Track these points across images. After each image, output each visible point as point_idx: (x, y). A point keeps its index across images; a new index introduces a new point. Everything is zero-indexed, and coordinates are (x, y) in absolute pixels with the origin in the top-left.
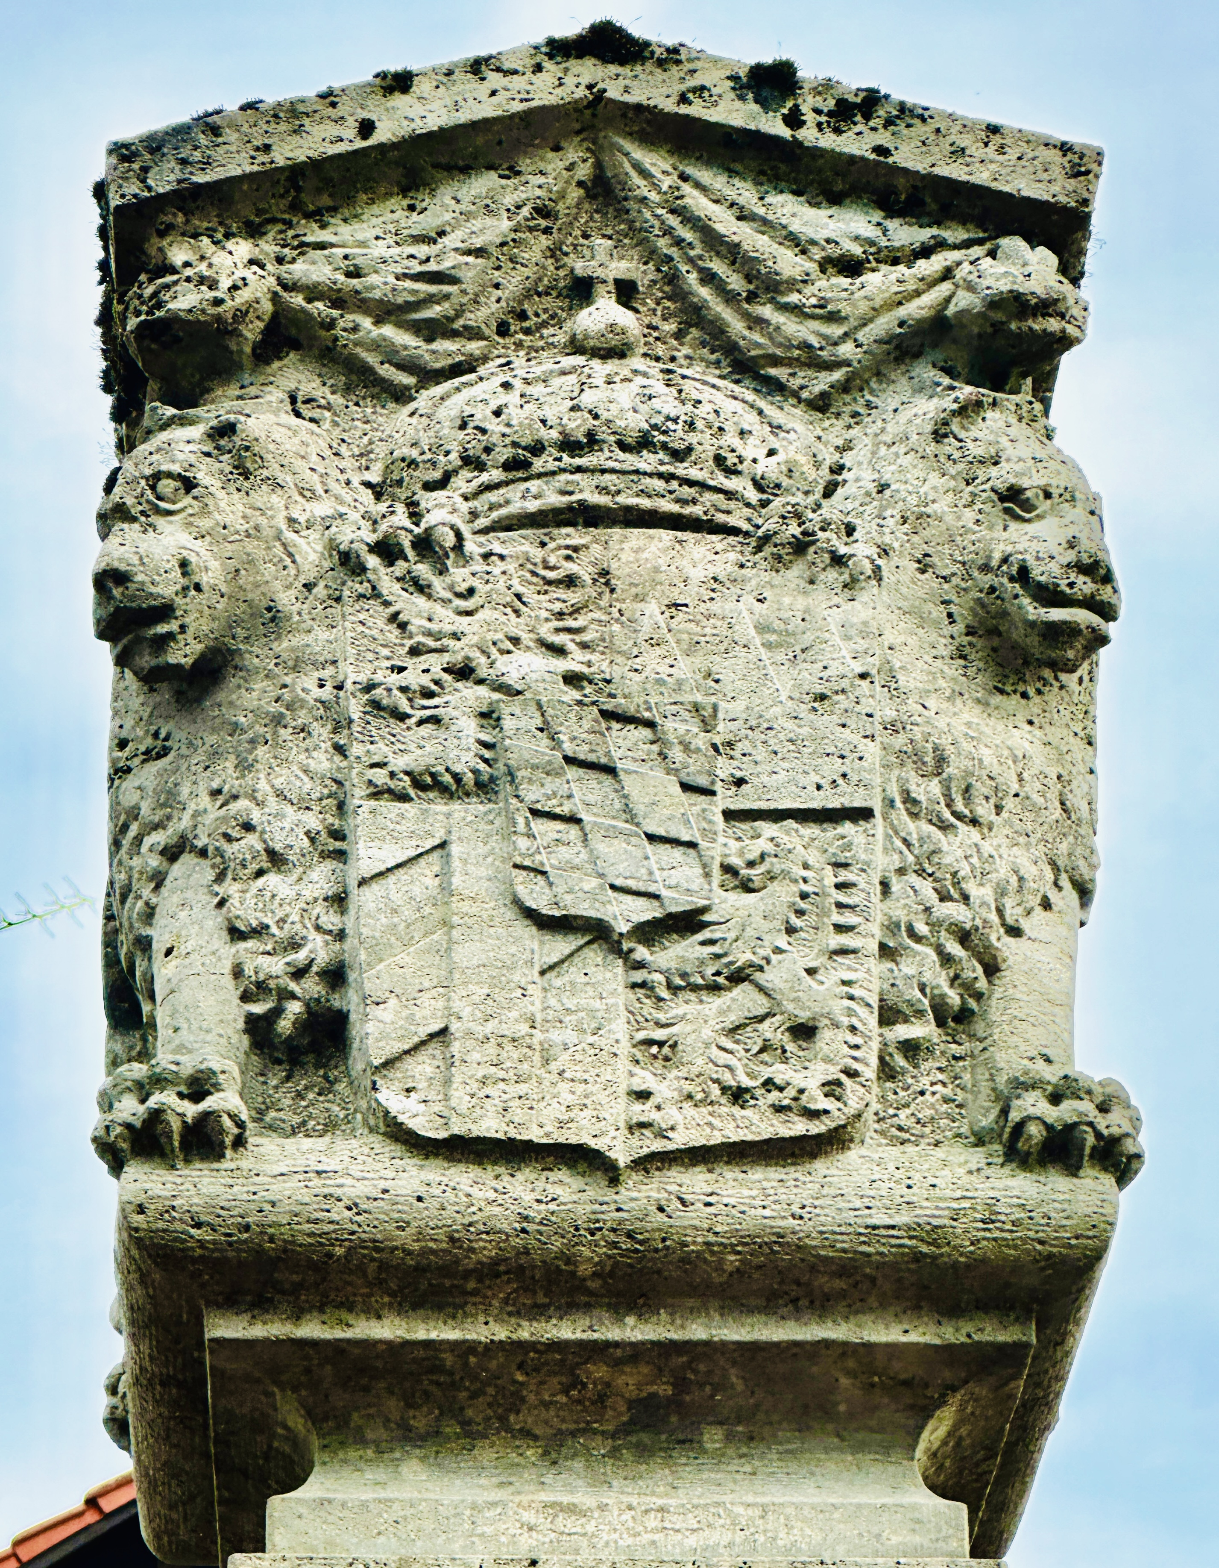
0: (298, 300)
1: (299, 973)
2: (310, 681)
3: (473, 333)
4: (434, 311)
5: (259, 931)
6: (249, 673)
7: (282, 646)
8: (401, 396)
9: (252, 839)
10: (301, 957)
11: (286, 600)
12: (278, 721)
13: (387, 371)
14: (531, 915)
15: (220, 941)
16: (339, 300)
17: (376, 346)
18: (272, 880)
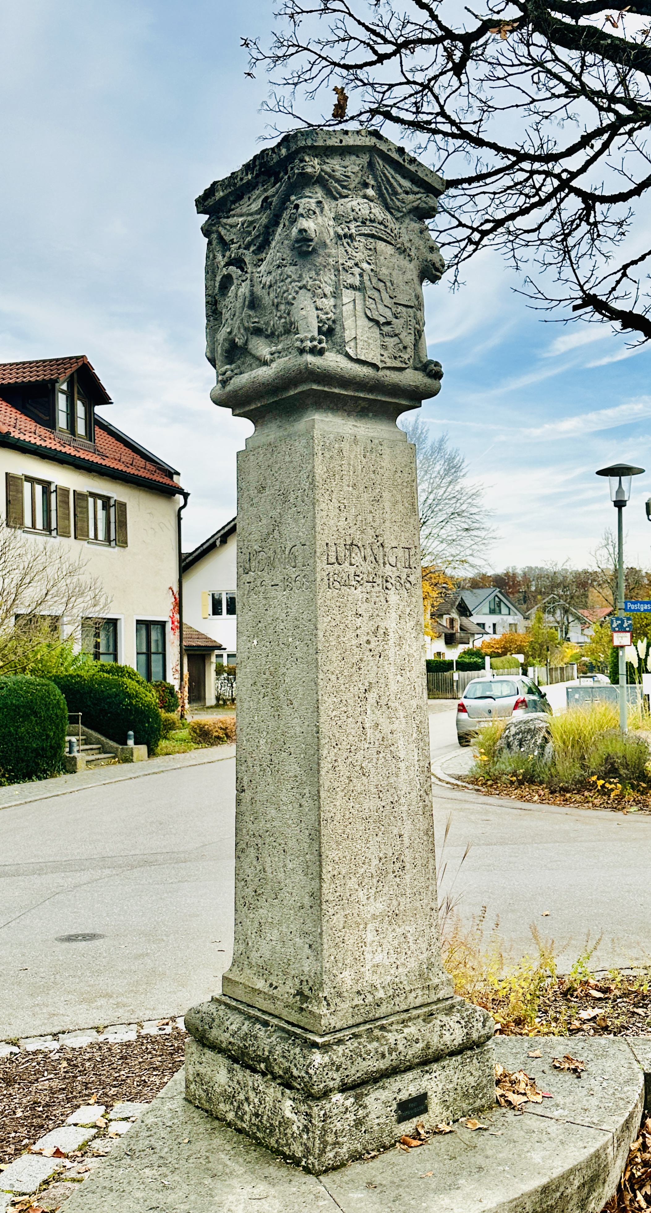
0: (323, 174)
1: (328, 319)
2: (331, 260)
3: (350, 190)
4: (345, 183)
5: (321, 310)
6: (319, 255)
7: (327, 251)
8: (336, 199)
9: (320, 290)
10: (329, 316)
11: (328, 241)
12: (325, 267)
13: (335, 193)
14: (368, 317)
15: (314, 310)
16: (330, 176)
17: (335, 187)
18: (324, 299)
